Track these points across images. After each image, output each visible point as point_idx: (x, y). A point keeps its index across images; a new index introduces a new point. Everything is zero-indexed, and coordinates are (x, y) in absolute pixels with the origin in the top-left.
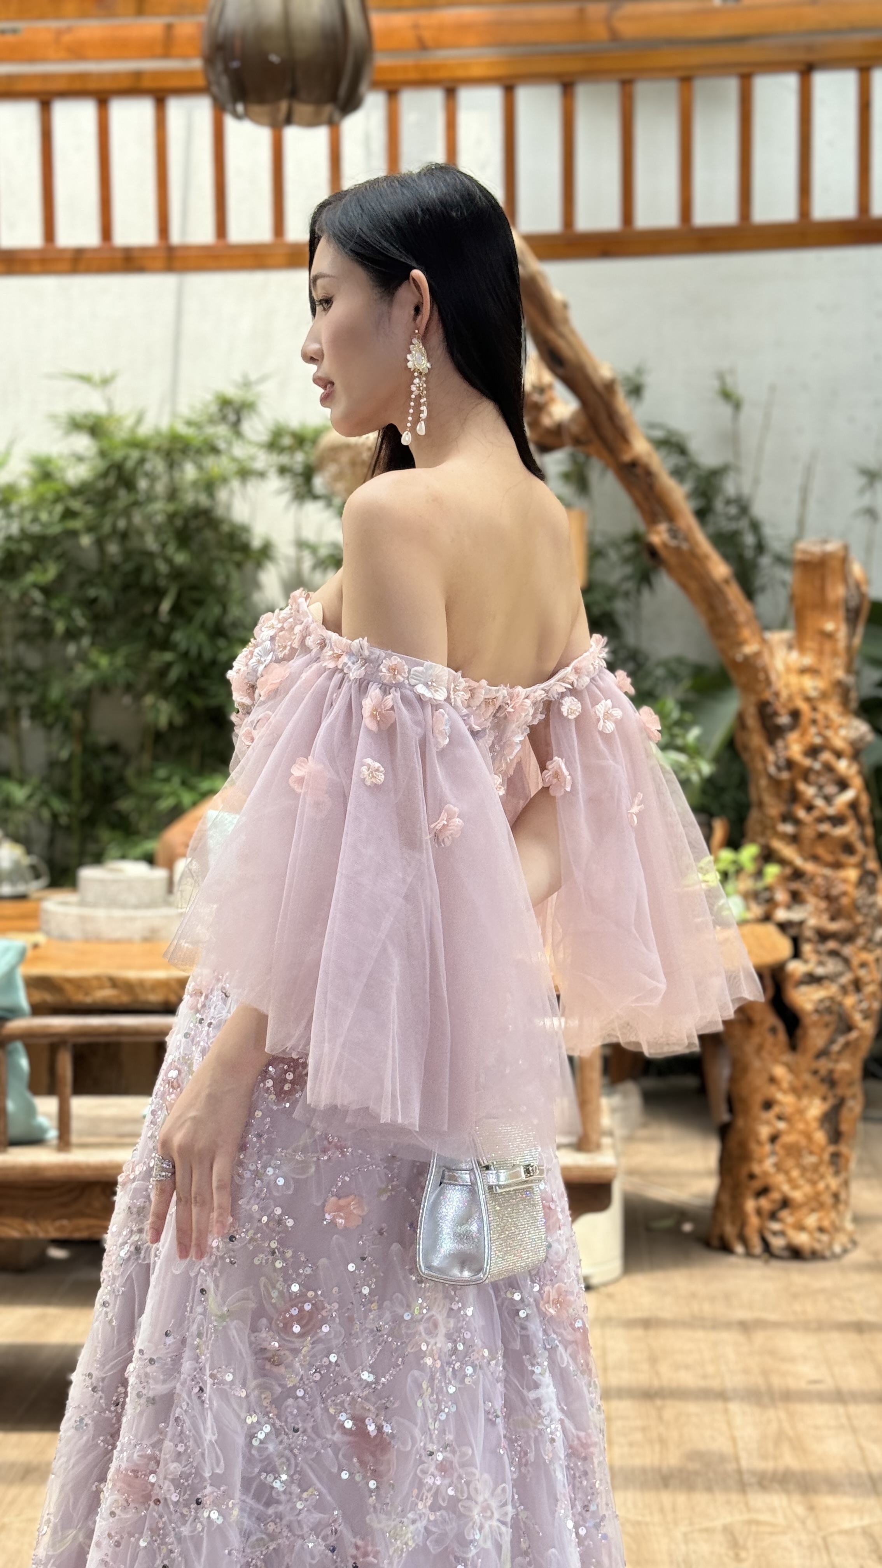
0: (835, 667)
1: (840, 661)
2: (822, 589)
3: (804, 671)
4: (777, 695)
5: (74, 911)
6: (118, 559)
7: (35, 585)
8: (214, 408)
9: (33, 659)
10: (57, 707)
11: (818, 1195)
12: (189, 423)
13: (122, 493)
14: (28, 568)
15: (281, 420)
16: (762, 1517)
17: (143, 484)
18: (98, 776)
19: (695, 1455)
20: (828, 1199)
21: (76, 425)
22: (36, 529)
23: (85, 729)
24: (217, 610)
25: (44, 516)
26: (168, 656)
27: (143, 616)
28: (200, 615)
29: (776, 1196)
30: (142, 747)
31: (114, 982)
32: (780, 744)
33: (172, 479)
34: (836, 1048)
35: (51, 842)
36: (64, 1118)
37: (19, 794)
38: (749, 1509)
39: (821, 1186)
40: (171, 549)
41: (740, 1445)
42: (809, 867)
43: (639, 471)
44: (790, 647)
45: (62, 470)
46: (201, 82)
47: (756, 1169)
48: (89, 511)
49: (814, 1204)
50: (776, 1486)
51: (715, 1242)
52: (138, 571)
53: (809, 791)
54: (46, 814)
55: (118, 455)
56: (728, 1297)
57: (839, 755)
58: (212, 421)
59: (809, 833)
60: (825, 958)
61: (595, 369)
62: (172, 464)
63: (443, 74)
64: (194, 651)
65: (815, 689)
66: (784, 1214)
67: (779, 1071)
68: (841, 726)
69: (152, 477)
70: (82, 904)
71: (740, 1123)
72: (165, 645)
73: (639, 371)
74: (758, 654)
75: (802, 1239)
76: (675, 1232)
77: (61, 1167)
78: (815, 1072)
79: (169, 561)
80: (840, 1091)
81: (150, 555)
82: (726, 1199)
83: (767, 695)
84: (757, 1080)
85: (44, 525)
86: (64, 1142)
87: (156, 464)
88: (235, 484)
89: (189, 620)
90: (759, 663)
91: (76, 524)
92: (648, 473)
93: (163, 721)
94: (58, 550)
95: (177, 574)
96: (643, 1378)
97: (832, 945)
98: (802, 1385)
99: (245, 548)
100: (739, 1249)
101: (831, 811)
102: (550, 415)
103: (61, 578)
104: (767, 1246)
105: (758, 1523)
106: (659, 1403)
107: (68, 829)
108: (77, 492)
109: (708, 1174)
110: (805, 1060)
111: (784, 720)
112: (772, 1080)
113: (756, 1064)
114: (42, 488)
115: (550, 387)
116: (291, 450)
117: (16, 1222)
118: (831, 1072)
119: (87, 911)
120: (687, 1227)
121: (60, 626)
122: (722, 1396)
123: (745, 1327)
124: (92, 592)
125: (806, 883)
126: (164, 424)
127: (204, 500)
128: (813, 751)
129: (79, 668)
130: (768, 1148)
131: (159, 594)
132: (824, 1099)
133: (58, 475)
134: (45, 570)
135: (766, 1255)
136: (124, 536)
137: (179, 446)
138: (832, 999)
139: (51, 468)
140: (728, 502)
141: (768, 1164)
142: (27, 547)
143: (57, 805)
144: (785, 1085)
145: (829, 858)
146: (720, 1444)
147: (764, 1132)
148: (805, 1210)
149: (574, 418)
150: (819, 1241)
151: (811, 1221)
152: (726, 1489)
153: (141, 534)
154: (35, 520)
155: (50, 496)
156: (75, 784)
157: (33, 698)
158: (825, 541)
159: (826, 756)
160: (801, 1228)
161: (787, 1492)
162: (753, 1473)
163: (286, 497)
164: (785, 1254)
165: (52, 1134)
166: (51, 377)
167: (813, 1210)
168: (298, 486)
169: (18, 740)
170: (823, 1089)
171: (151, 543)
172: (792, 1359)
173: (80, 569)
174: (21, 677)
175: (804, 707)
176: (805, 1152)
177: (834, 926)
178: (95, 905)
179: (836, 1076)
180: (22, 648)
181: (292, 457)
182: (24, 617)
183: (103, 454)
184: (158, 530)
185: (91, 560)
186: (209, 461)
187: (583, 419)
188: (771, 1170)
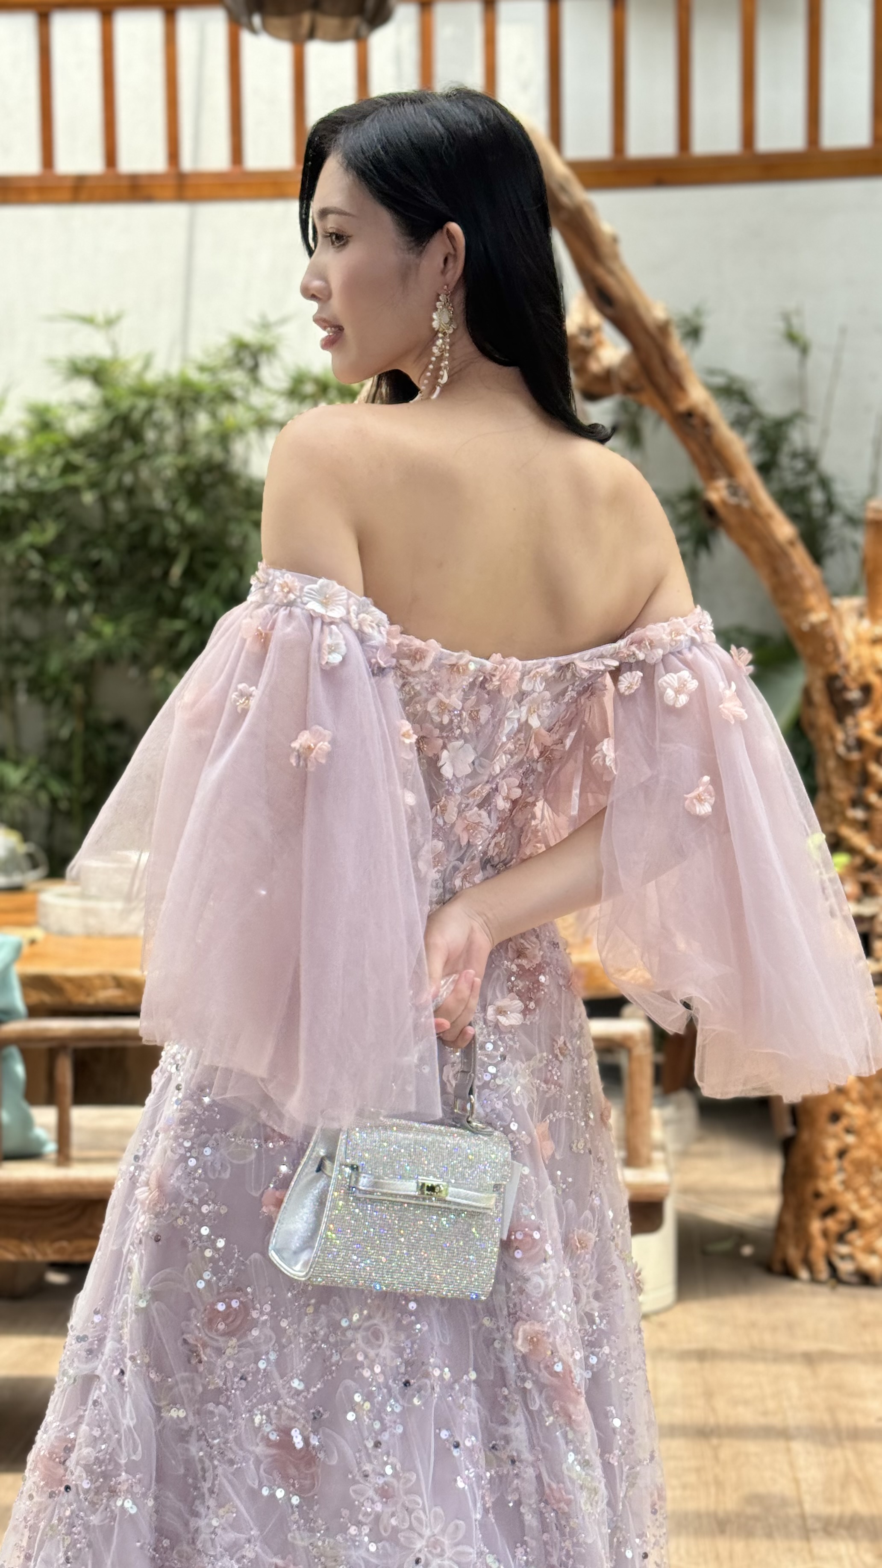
3: (875, 642)
4: (846, 667)
5: (75, 903)
6: (123, 518)
7: (33, 546)
8: (229, 352)
9: (30, 628)
10: (56, 680)
12: (202, 369)
13: (128, 445)
14: (24, 527)
15: (303, 365)
16: (827, 1566)
17: (151, 435)
18: (101, 755)
19: (754, 1499)
21: (77, 370)
22: (33, 484)
23: (89, 704)
24: (232, 574)
25: (42, 471)
26: (179, 624)
27: (151, 580)
28: (214, 579)
29: (844, 1216)
31: (118, 982)
32: (850, 721)
33: (183, 430)
35: (50, 829)
36: (63, 1130)
37: (14, 776)
38: (813, 1558)
40: (182, 506)
41: (804, 1487)
42: (880, 856)
43: (695, 421)
44: (861, 615)
45: (62, 420)
47: (823, 1187)
48: (92, 466)
50: (843, 1532)
51: (777, 1266)
52: (146, 530)
53: (880, 773)
54: (44, 798)
55: (124, 405)
56: (790, 1327)
58: (227, 366)
59: (880, 819)
61: (649, 309)
62: (183, 414)
64: (207, 619)
66: (853, 1236)
69: (161, 428)
70: (83, 896)
71: (805, 1136)
72: (175, 612)
73: (698, 312)
74: (826, 623)
75: (872, 1263)
76: (733, 1256)
77: (60, 1183)
79: (180, 520)
81: (159, 513)
82: (789, 1219)
83: (836, 668)
85: (43, 481)
86: (64, 1156)
87: (166, 415)
88: (253, 435)
89: (202, 584)
90: (827, 632)
91: (78, 479)
92: (706, 424)
94: (57, 508)
95: (189, 534)
96: (697, 1415)
98: (872, 1422)
100: (804, 1274)
102: (598, 359)
103: (61, 538)
104: (834, 1271)
106: (715, 1441)
107: (69, 814)
108: (78, 443)
109: (770, 1193)
111: (854, 695)
114: (40, 439)
115: (598, 329)
116: (314, 398)
117: (12, 1244)
119: (89, 904)
120: (747, 1250)
121: (60, 592)
122: (784, 1434)
123: (810, 1359)
124: (95, 554)
126: (174, 369)
127: (218, 455)
129: (81, 638)
130: (835, 1164)
131: (170, 557)
133: (58, 425)
134: (43, 530)
135: (833, 1281)
136: (130, 493)
137: (191, 393)
139: (50, 417)
140: (794, 455)
141: (837, 1181)
142: (23, 505)
143: (57, 787)
144: (854, 1095)
146: (782, 1486)
147: (831, 1146)
148: (876, 1232)
149: (625, 363)
152: (788, 1535)
153: (149, 491)
154: (32, 474)
155: (49, 448)
156: (76, 765)
157: (30, 670)
160: (871, 1251)
161: (855, 1538)
162: (818, 1518)
164: (854, 1279)
165: (51, 1147)
166: (51, 319)
169: (14, 717)
171: (159, 499)
172: (861, 1395)
173: (83, 528)
174: (17, 648)
175: (876, 680)
176: (876, 1169)
178: (97, 898)
180: (18, 615)
182: (20, 581)
183: (107, 404)
184: (168, 486)
185: (95, 520)
186: (224, 411)
187: (634, 365)
188: (839, 1188)
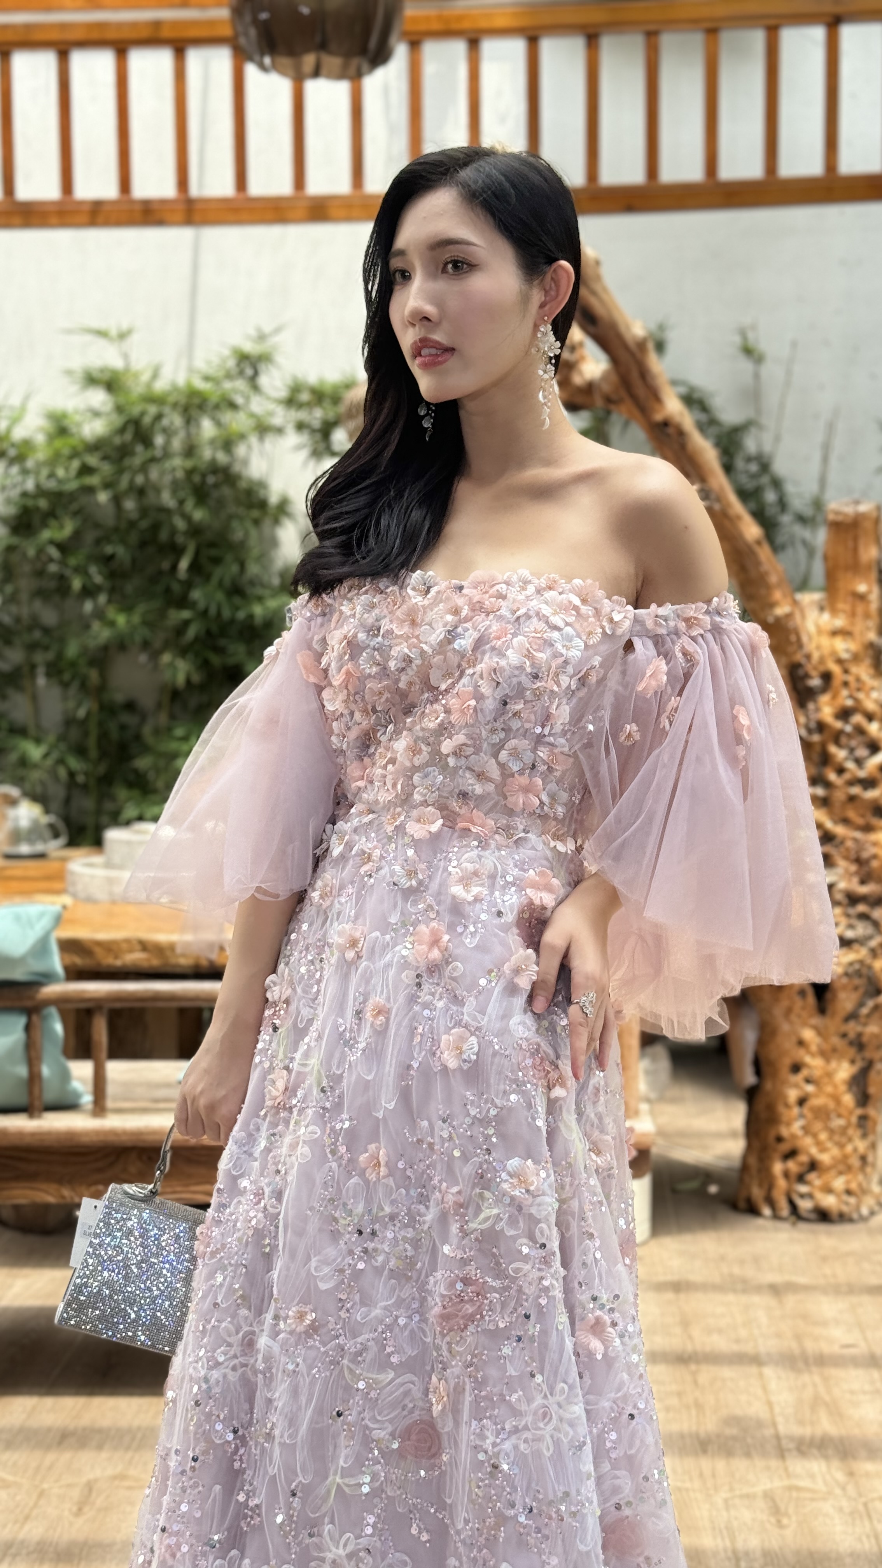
0: (868, 629)
1: (872, 623)
2: (855, 550)
3: (835, 633)
4: (808, 657)
5: (100, 872)
6: (134, 516)
7: (52, 542)
8: (231, 363)
9: (49, 616)
10: (73, 664)
11: (845, 1157)
12: (207, 378)
13: (139, 448)
14: (44, 525)
15: (300, 376)
16: (801, 1484)
17: (159, 440)
18: (115, 734)
19: (732, 1420)
20: (855, 1162)
21: (91, 380)
22: (51, 485)
23: (102, 688)
24: (235, 568)
25: (61, 472)
26: (186, 614)
27: (160, 573)
28: (218, 573)
29: (803, 1158)
30: (159, 706)
31: (144, 946)
32: (811, 706)
33: (189, 435)
34: (865, 1011)
35: (67, 801)
36: (99, 1082)
37: (35, 752)
38: (789, 1476)
39: (849, 1148)
40: (189, 505)
41: (777, 1410)
42: (839, 830)
43: (671, 430)
44: (822, 609)
45: (79, 425)
46: (227, 31)
47: (784, 1132)
48: (106, 468)
49: (841, 1167)
50: (815, 1451)
51: (742, 1204)
52: (155, 527)
53: (840, 754)
54: (62, 772)
55: (136, 410)
56: (757, 1260)
57: (870, 717)
58: (229, 376)
59: (839, 796)
60: (854, 921)
61: (628, 327)
62: (189, 421)
63: (466, 25)
64: (213, 611)
65: (847, 651)
66: (812, 1177)
67: (808, 1034)
68: (873, 688)
69: (168, 433)
70: (108, 865)
71: (768, 1085)
72: (183, 602)
73: (661, 327)
74: (789, 616)
75: (829, 1202)
76: (701, 1194)
77: (97, 1132)
78: (844, 1035)
79: (188, 518)
80: (868, 1054)
81: (167, 511)
82: (753, 1161)
83: (799, 657)
84: (784, 1042)
85: (60, 481)
86: (99, 1107)
87: (176, 420)
88: (253, 440)
89: (208, 577)
90: (791, 624)
91: (94, 480)
92: (681, 433)
93: (181, 679)
94: (74, 506)
95: (195, 530)
96: (675, 1342)
97: (861, 908)
98: (836, 1349)
99: (263, 505)
100: (767, 1211)
101: (862, 774)
102: (581, 373)
103: (77, 535)
104: (794, 1208)
105: (798, 1489)
106: (693, 1367)
107: (85, 787)
108: (96, 446)
109: (733, 1134)
110: (833, 1024)
111: (815, 682)
112: (801, 1043)
113: (785, 1027)
114: (58, 443)
115: (581, 344)
116: (309, 405)
117: (53, 1187)
118: (860, 1035)
119: (113, 873)
120: (713, 1189)
121: (77, 584)
122: (756, 1360)
123: (775, 1290)
124: (109, 549)
125: (837, 846)
126: (181, 380)
127: (222, 457)
128: (844, 714)
129: (96, 626)
130: (796, 1110)
131: (177, 551)
132: (853, 1062)
133: (74, 430)
134: (62, 527)
135: (793, 1218)
136: (141, 492)
137: (196, 401)
138: (861, 962)
139: (66, 423)
140: (749, 459)
141: (796, 1127)
142: (43, 504)
143: (74, 763)
144: (814, 1048)
145: (860, 821)
146: (756, 1409)
147: (793, 1095)
148: (833, 1173)
149: (605, 377)
150: (847, 1204)
151: (839, 1183)
152: (764, 1454)
153: (158, 491)
154: (52, 475)
155: (66, 451)
156: (92, 742)
157: (50, 656)
158: (857, 502)
159: (858, 719)
160: (828, 1190)
161: (826, 1458)
162: (791, 1438)
163: (304, 454)
164: (813, 1216)
165: (87, 1099)
166: (69, 331)
167: (841, 1173)
168: (316, 442)
169: (34, 698)
170: (852, 1052)
171: (167, 499)
172: (824, 1324)
173: (97, 525)
174: (37, 634)
175: (835, 669)
176: (833, 1115)
177: (864, 890)
178: (121, 867)
179: (865, 1039)
180: (38, 604)
181: (310, 413)
182: (40, 573)
183: (119, 409)
184: (175, 486)
185: (108, 517)
186: (227, 417)
187: (614, 378)
188: (800, 1133)
